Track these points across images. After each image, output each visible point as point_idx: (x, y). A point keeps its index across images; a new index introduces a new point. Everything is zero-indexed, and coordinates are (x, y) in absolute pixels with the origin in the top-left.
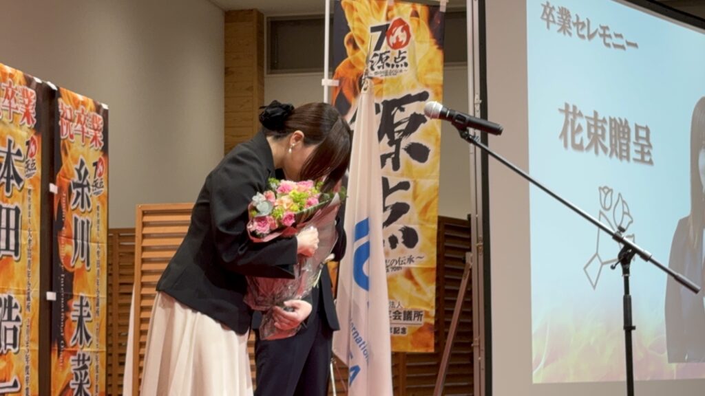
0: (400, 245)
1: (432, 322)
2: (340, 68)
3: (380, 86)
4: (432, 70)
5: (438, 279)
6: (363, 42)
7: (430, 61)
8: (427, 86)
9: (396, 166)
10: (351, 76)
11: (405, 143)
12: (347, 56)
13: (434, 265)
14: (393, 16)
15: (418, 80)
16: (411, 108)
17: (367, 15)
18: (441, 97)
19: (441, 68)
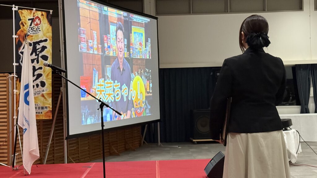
0: (40, 87)
1: (51, 109)
2: (18, 32)
3: (32, 38)
4: (49, 32)
5: (52, 97)
6: (26, 24)
7: (48, 30)
8: (47, 37)
9: (38, 62)
10: (22, 34)
11: (40, 55)
12: (20, 28)
13: (51, 92)
14: (35, 16)
15: (44, 35)
16: (42, 44)
17: (27, 15)
18: (51, 40)
19: (51, 31)
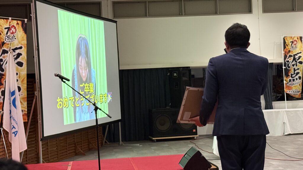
1: (26, 113)
3: (8, 45)
4: (23, 40)
6: (2, 32)
7: (23, 37)
8: (22, 45)
13: (26, 96)
14: (11, 24)
15: (19, 43)
16: (17, 51)
17: (3, 24)
18: (26, 48)
19: (26, 39)
